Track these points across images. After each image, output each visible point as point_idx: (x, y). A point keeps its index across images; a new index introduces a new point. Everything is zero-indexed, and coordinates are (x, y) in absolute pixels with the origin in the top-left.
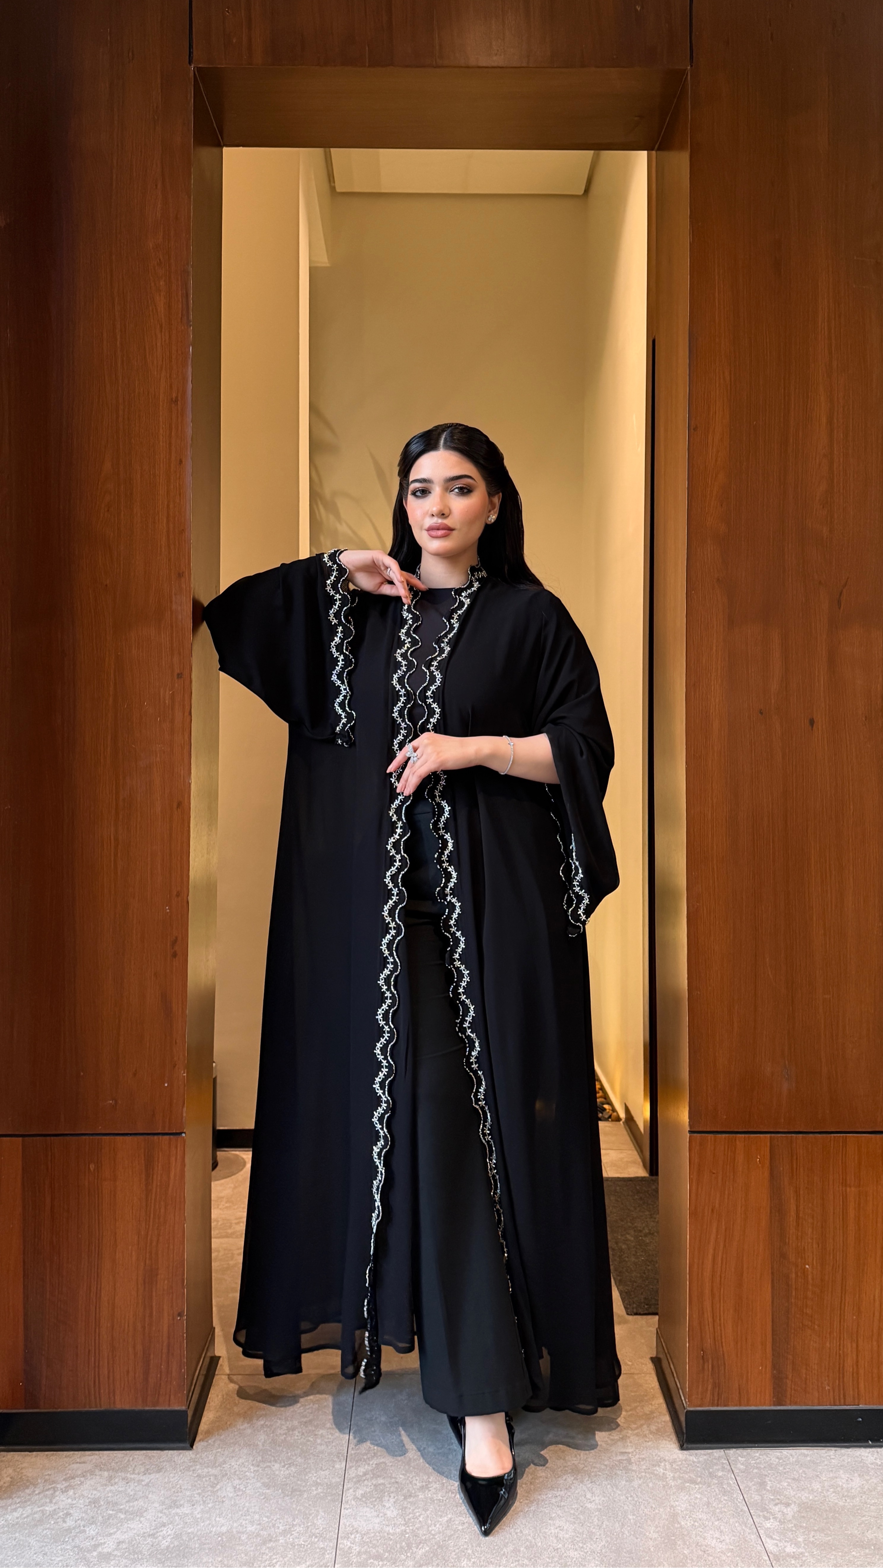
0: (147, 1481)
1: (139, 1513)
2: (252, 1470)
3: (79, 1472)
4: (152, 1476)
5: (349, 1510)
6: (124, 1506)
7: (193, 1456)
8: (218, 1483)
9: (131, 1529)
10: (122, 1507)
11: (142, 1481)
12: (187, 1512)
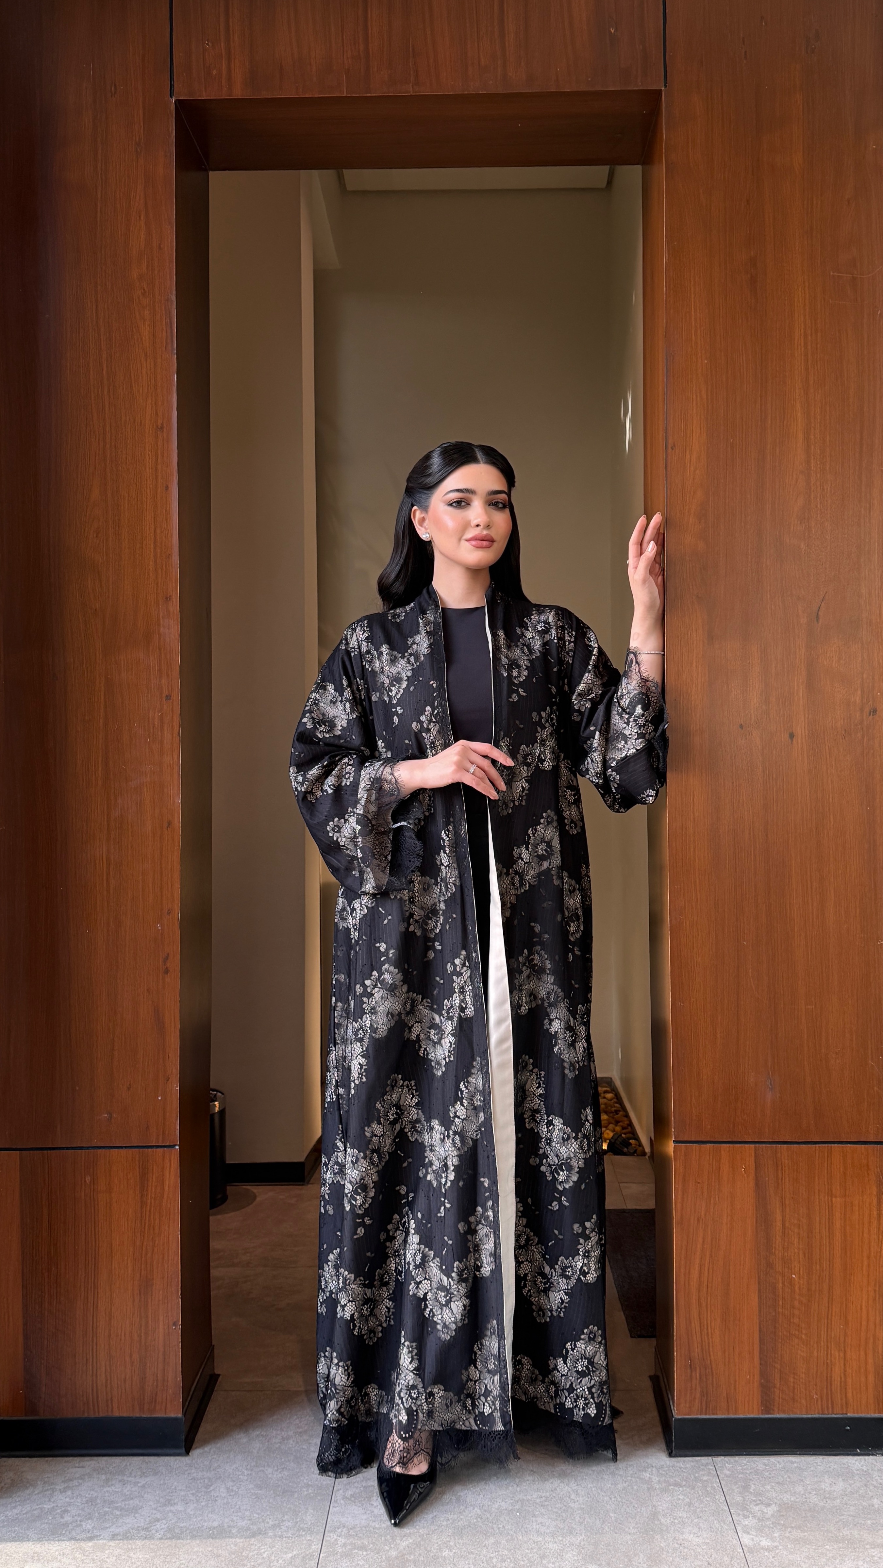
0: (143, 1482)
1: (135, 1510)
2: (246, 1474)
3: (77, 1475)
4: (148, 1479)
5: (338, 1508)
6: (120, 1504)
7: (189, 1462)
8: (212, 1484)
9: (126, 1524)
10: (117, 1505)
11: (138, 1482)
12: (180, 1509)
